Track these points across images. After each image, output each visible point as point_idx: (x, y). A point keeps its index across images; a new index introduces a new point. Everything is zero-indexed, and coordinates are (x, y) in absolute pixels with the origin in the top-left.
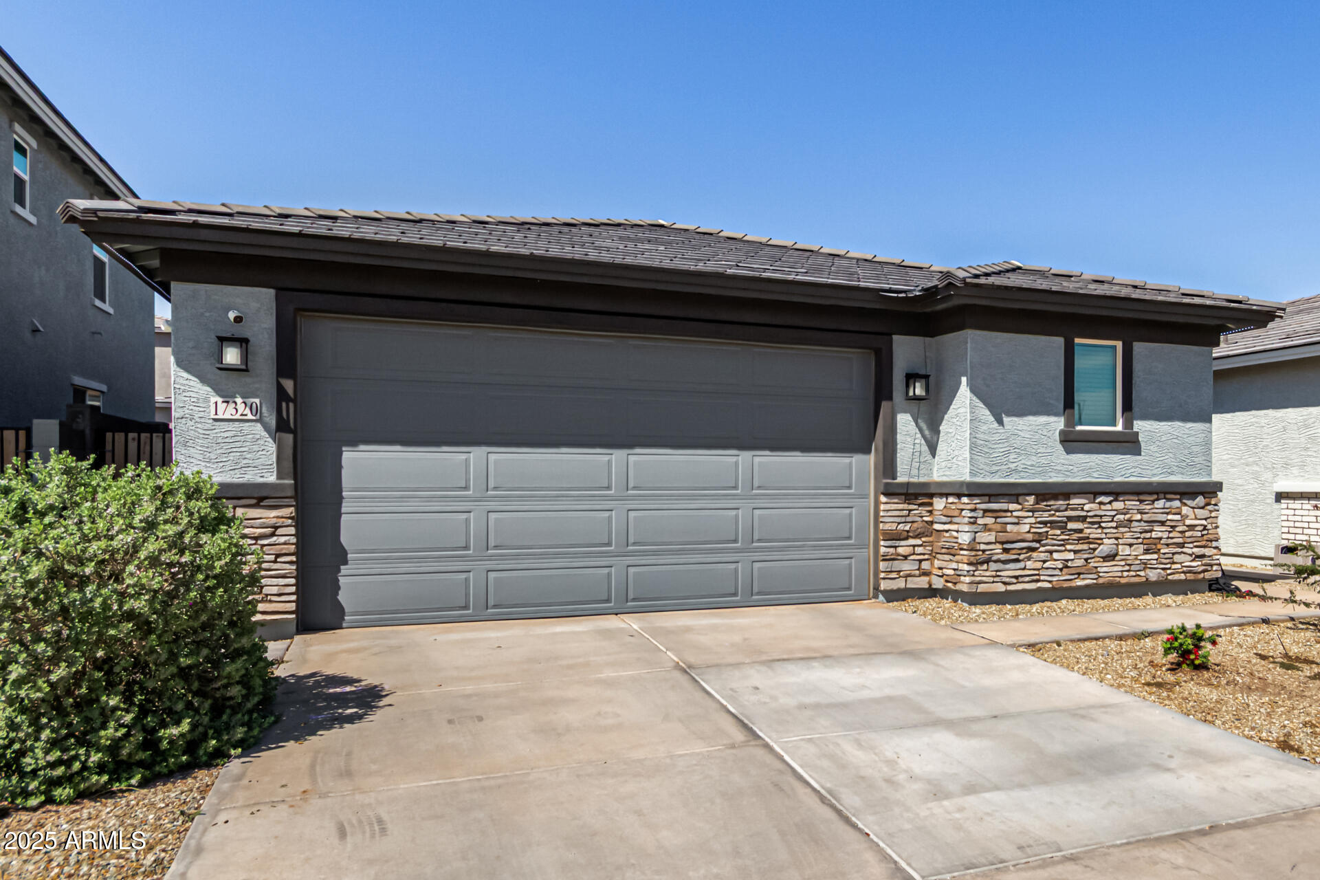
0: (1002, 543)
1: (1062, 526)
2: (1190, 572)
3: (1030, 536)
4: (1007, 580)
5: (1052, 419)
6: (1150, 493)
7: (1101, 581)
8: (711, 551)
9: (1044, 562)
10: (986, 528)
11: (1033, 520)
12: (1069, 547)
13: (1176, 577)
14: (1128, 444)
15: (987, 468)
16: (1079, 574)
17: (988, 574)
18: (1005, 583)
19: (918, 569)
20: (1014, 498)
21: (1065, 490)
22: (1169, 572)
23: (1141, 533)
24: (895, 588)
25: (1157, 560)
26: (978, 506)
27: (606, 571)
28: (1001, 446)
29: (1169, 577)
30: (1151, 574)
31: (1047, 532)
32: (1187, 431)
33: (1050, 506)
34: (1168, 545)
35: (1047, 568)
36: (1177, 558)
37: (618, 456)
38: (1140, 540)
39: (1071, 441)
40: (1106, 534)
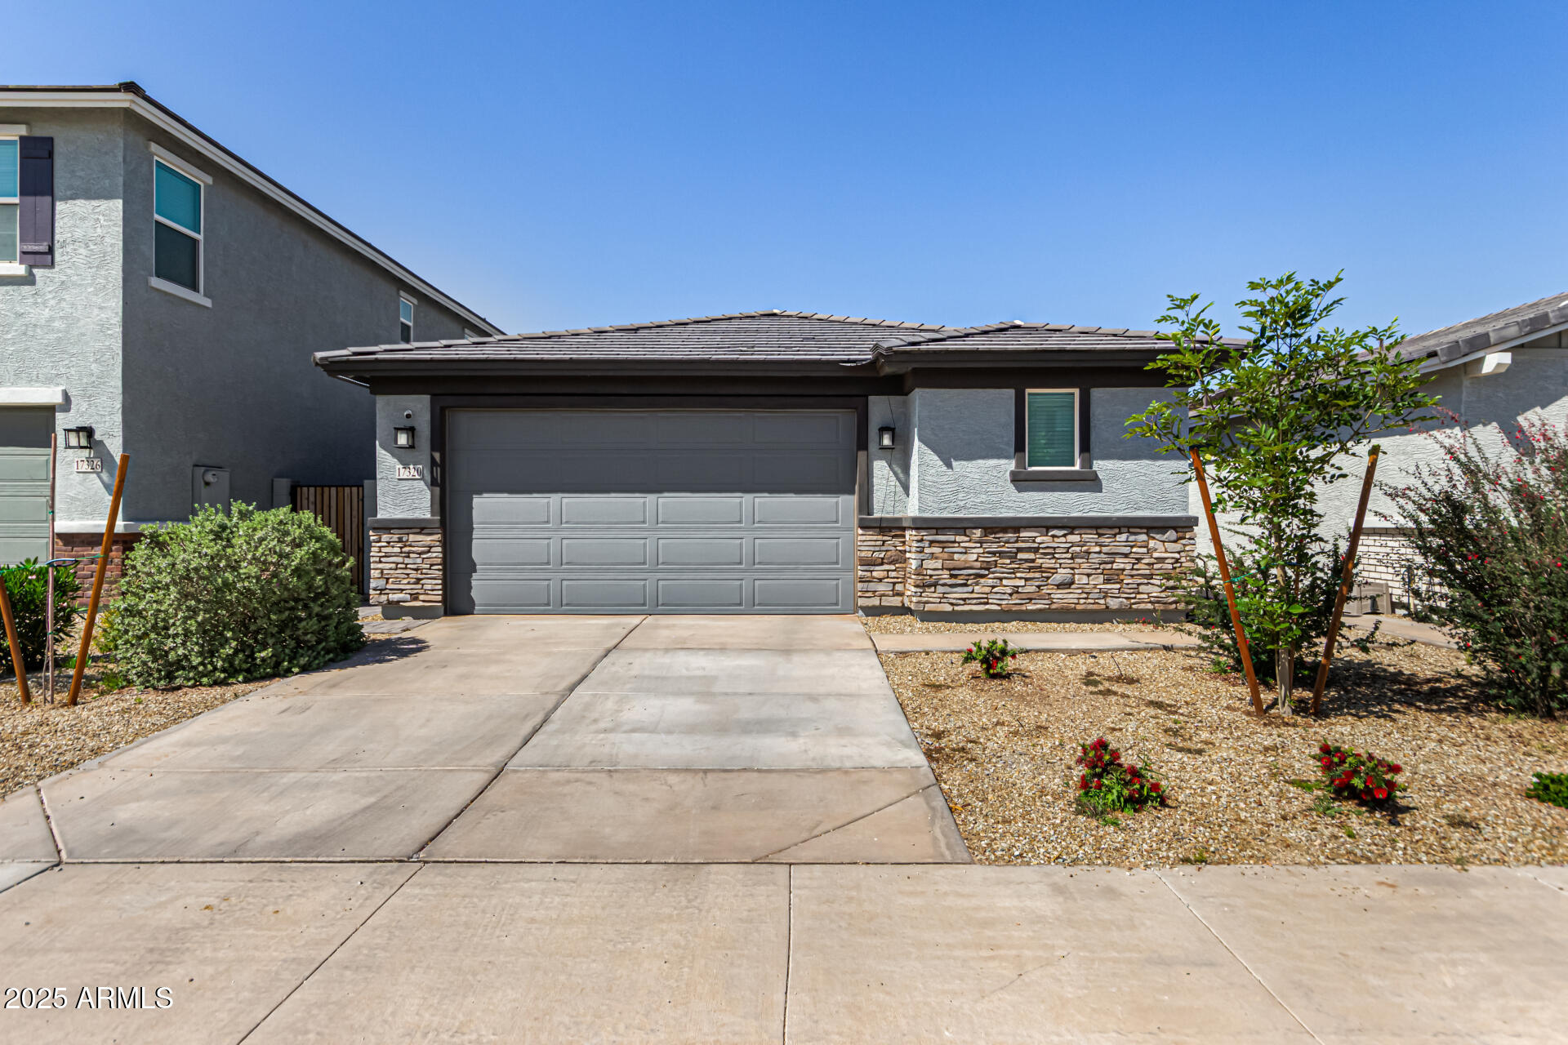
0: (950, 570)
1: (1013, 556)
2: (1158, 602)
3: (978, 564)
4: (954, 601)
5: (1003, 461)
6: (1111, 528)
7: (1054, 606)
8: (721, 571)
9: (993, 587)
10: (933, 556)
11: (981, 550)
12: (1018, 575)
13: (1142, 606)
14: (1089, 482)
15: (936, 505)
16: (1031, 599)
17: (935, 595)
18: (952, 604)
19: (893, 590)
20: (962, 531)
21: (1016, 524)
22: (1133, 601)
23: (1100, 564)
24: (870, 605)
25: (1119, 589)
26: (925, 538)
27: (642, 583)
28: (949, 486)
29: (1134, 606)
30: (1112, 603)
31: (996, 561)
32: (1157, 469)
33: (999, 538)
34: (1132, 576)
35: (996, 593)
36: (1142, 588)
37: (651, 498)
38: (1099, 571)
39: (1020, 480)
40: (1060, 564)
